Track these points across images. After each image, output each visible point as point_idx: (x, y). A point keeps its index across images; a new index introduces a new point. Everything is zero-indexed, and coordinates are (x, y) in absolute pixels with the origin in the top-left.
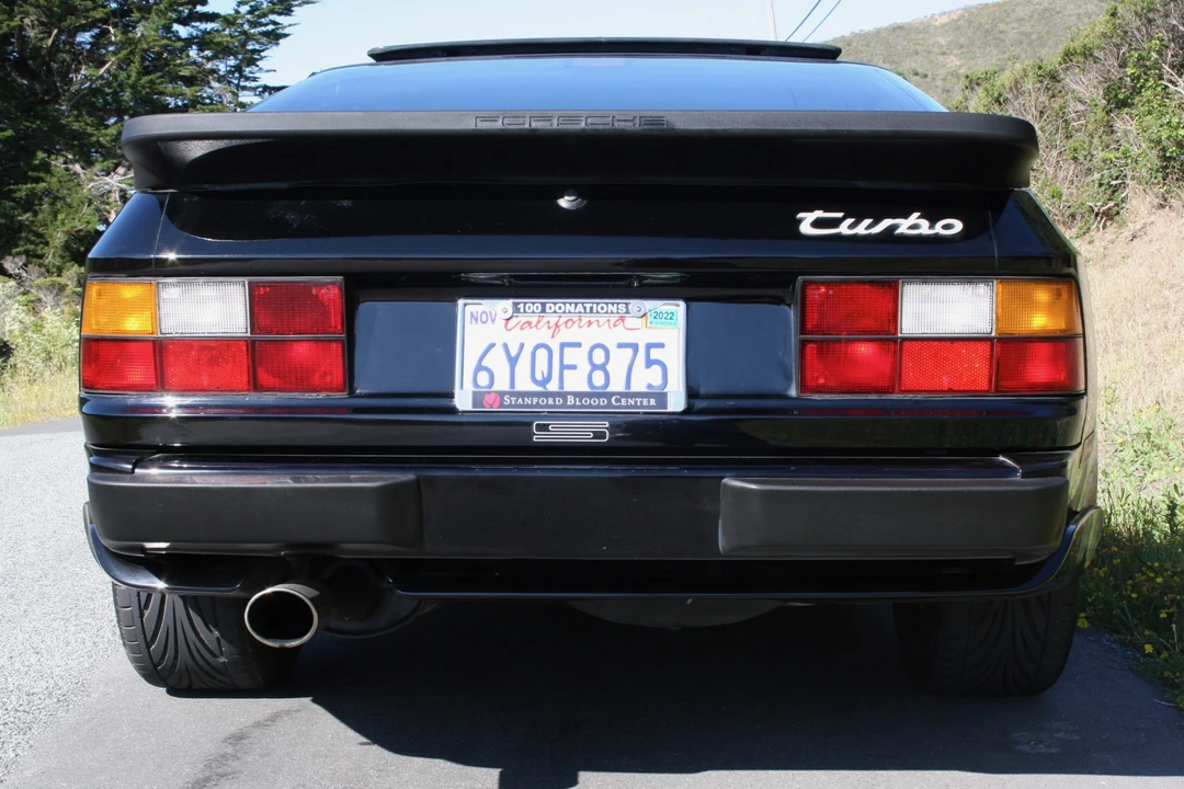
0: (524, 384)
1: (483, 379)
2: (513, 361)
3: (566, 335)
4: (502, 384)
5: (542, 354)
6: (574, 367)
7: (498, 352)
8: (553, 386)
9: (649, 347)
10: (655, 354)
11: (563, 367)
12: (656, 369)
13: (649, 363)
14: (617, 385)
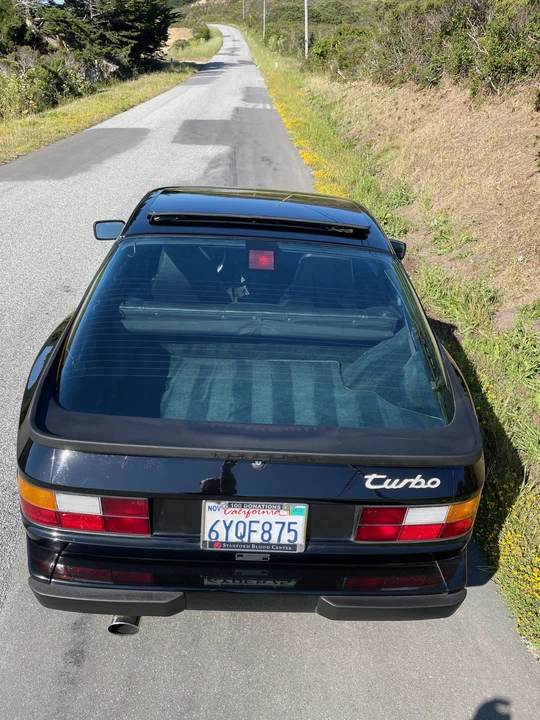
0: (233, 538)
1: (214, 536)
2: (228, 528)
3: (252, 517)
4: (222, 538)
5: (241, 526)
6: (255, 531)
7: (221, 524)
8: (245, 540)
9: (290, 524)
10: (292, 526)
11: (250, 531)
12: (293, 533)
13: (289, 530)
14: (274, 540)
